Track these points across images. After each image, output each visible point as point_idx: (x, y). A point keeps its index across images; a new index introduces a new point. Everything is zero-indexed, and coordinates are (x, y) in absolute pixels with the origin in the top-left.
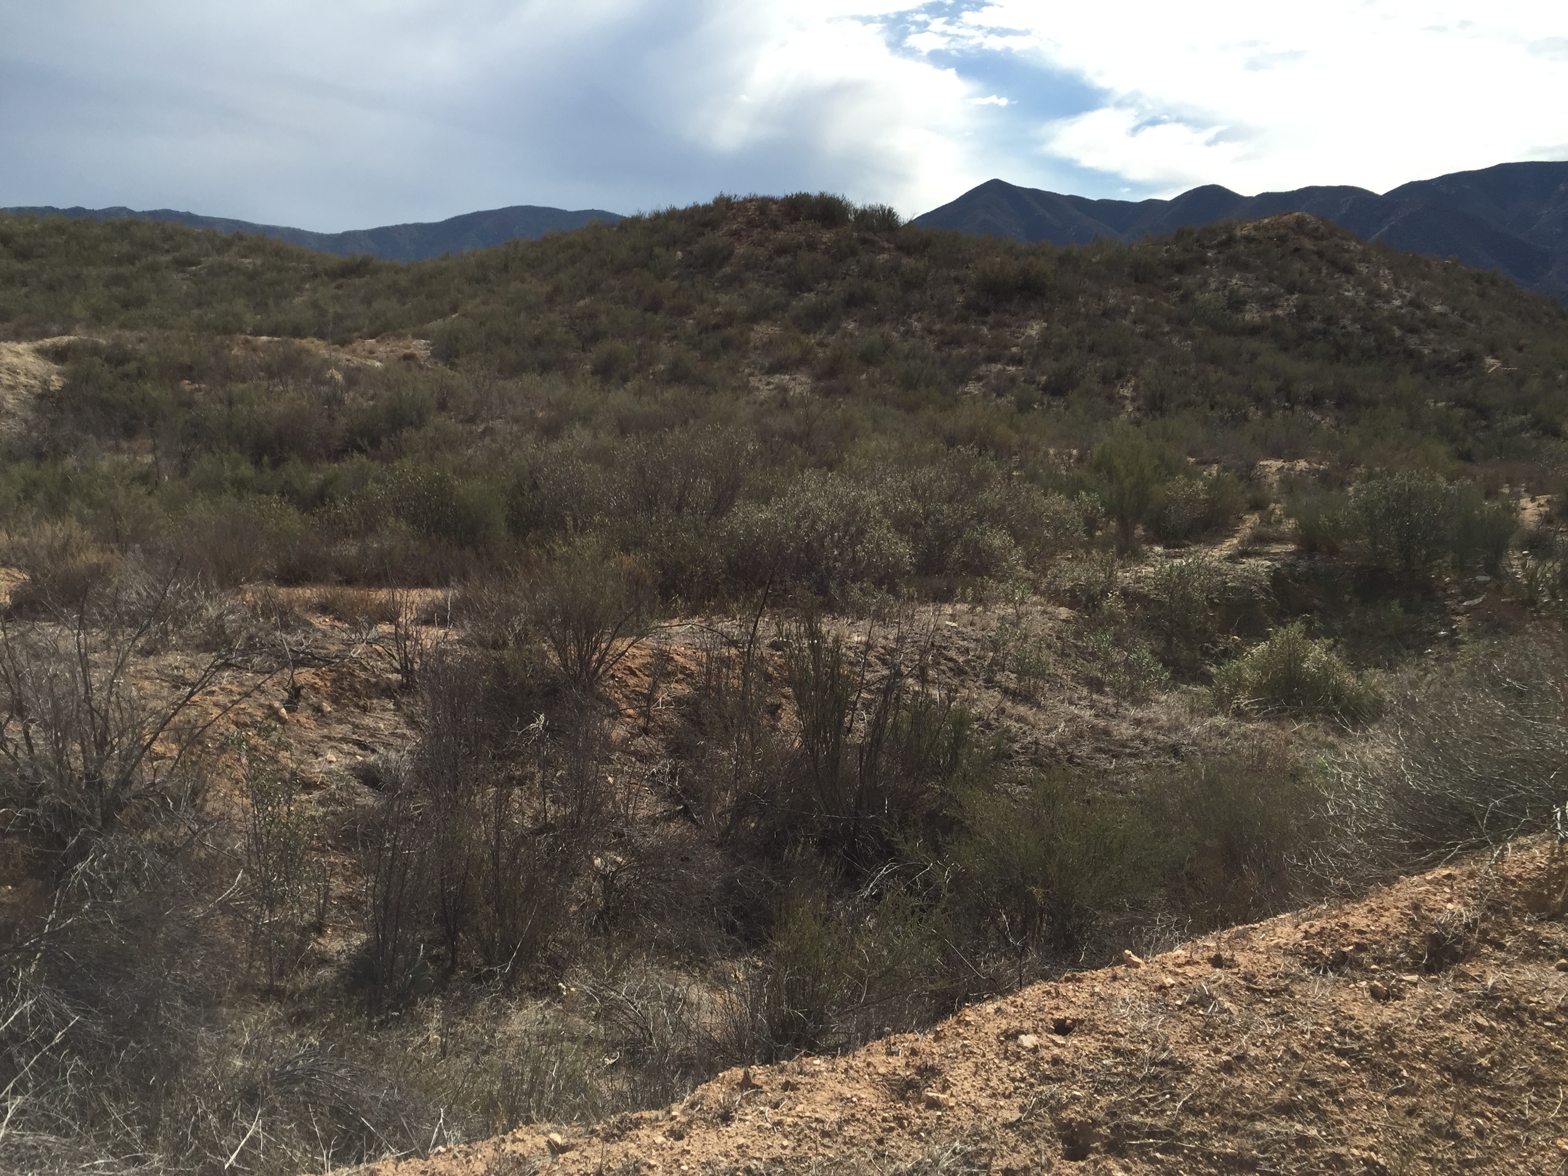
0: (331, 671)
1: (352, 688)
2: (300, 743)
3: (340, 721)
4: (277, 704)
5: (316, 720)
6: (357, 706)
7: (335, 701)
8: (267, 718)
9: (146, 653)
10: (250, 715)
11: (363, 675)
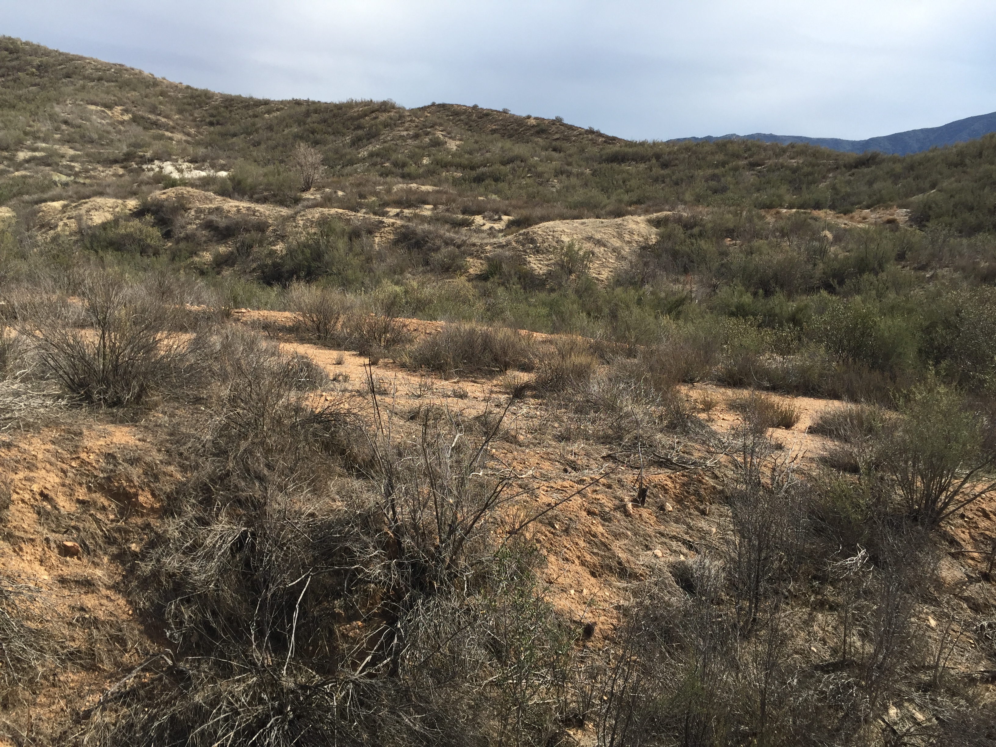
0: (683, 476)
1: (697, 493)
2: (635, 535)
3: (677, 521)
4: (627, 499)
5: (657, 517)
6: (697, 508)
7: (679, 500)
8: (615, 509)
9: (561, 438)
10: (602, 505)
11: (712, 482)
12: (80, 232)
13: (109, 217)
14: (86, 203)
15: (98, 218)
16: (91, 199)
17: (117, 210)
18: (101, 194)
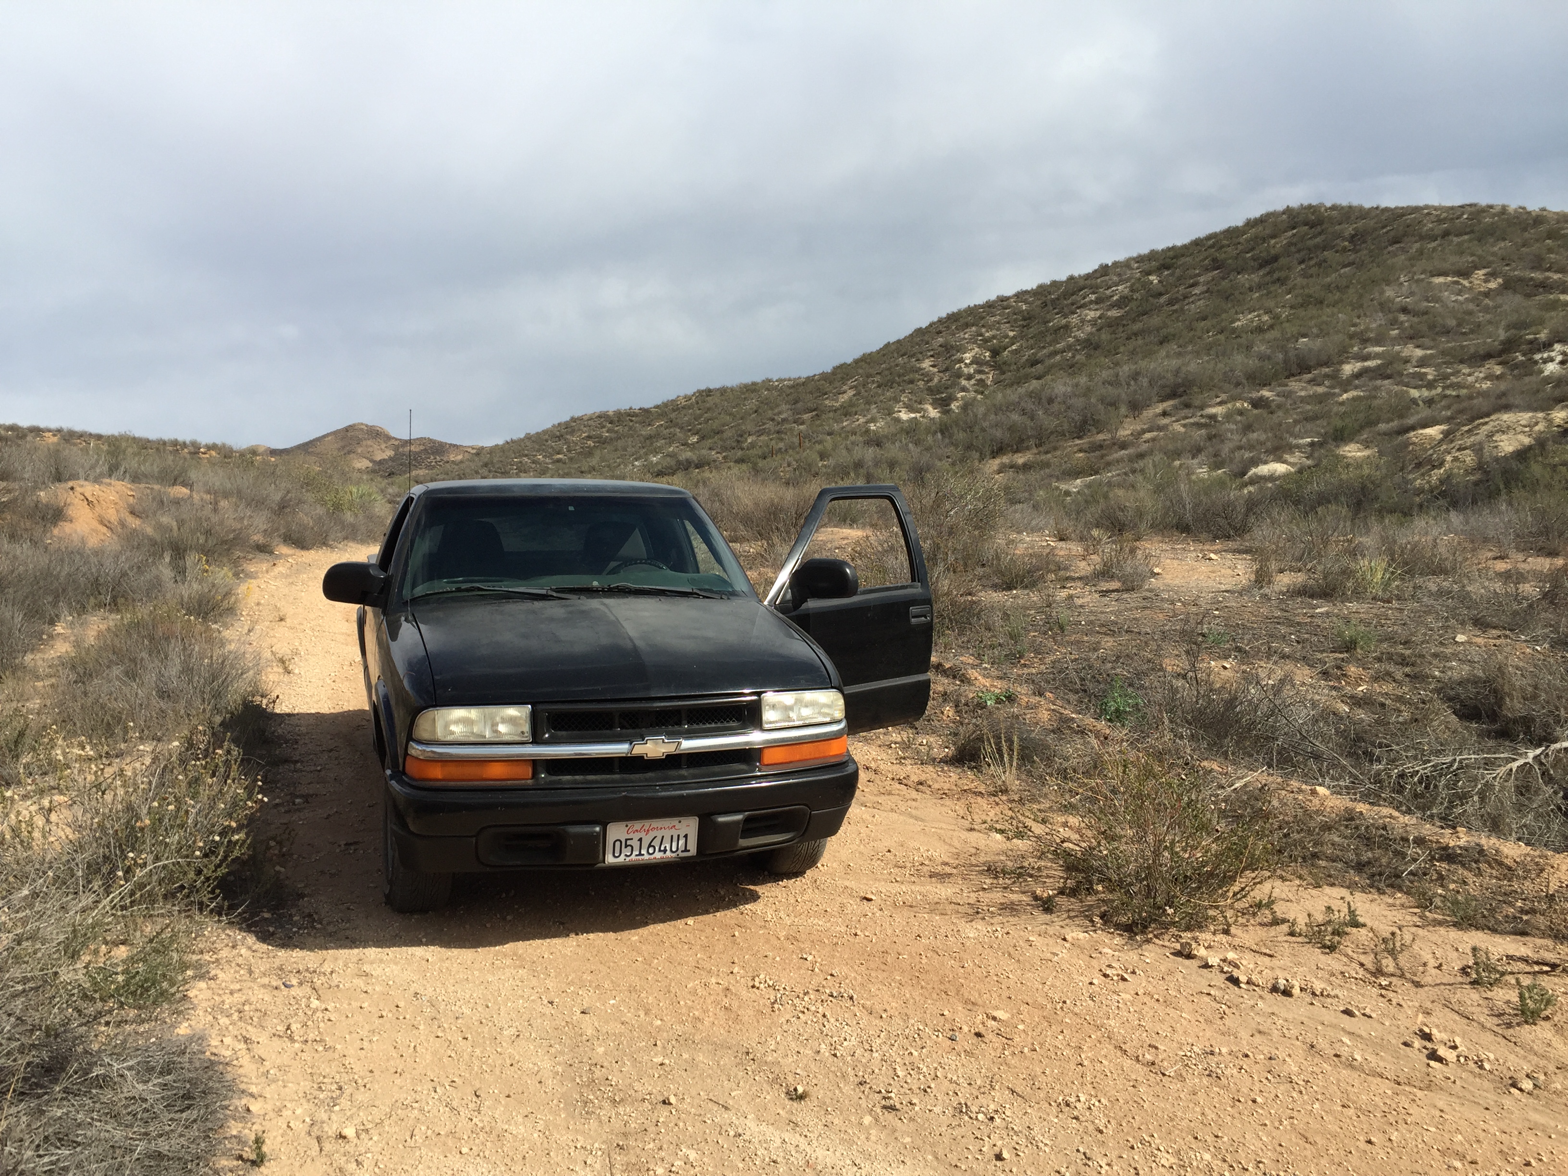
12: (1480, 467)
13: (1527, 441)
14: (1486, 423)
15: (1507, 445)
16: (1492, 417)
17: (1537, 428)
18: (1507, 408)
